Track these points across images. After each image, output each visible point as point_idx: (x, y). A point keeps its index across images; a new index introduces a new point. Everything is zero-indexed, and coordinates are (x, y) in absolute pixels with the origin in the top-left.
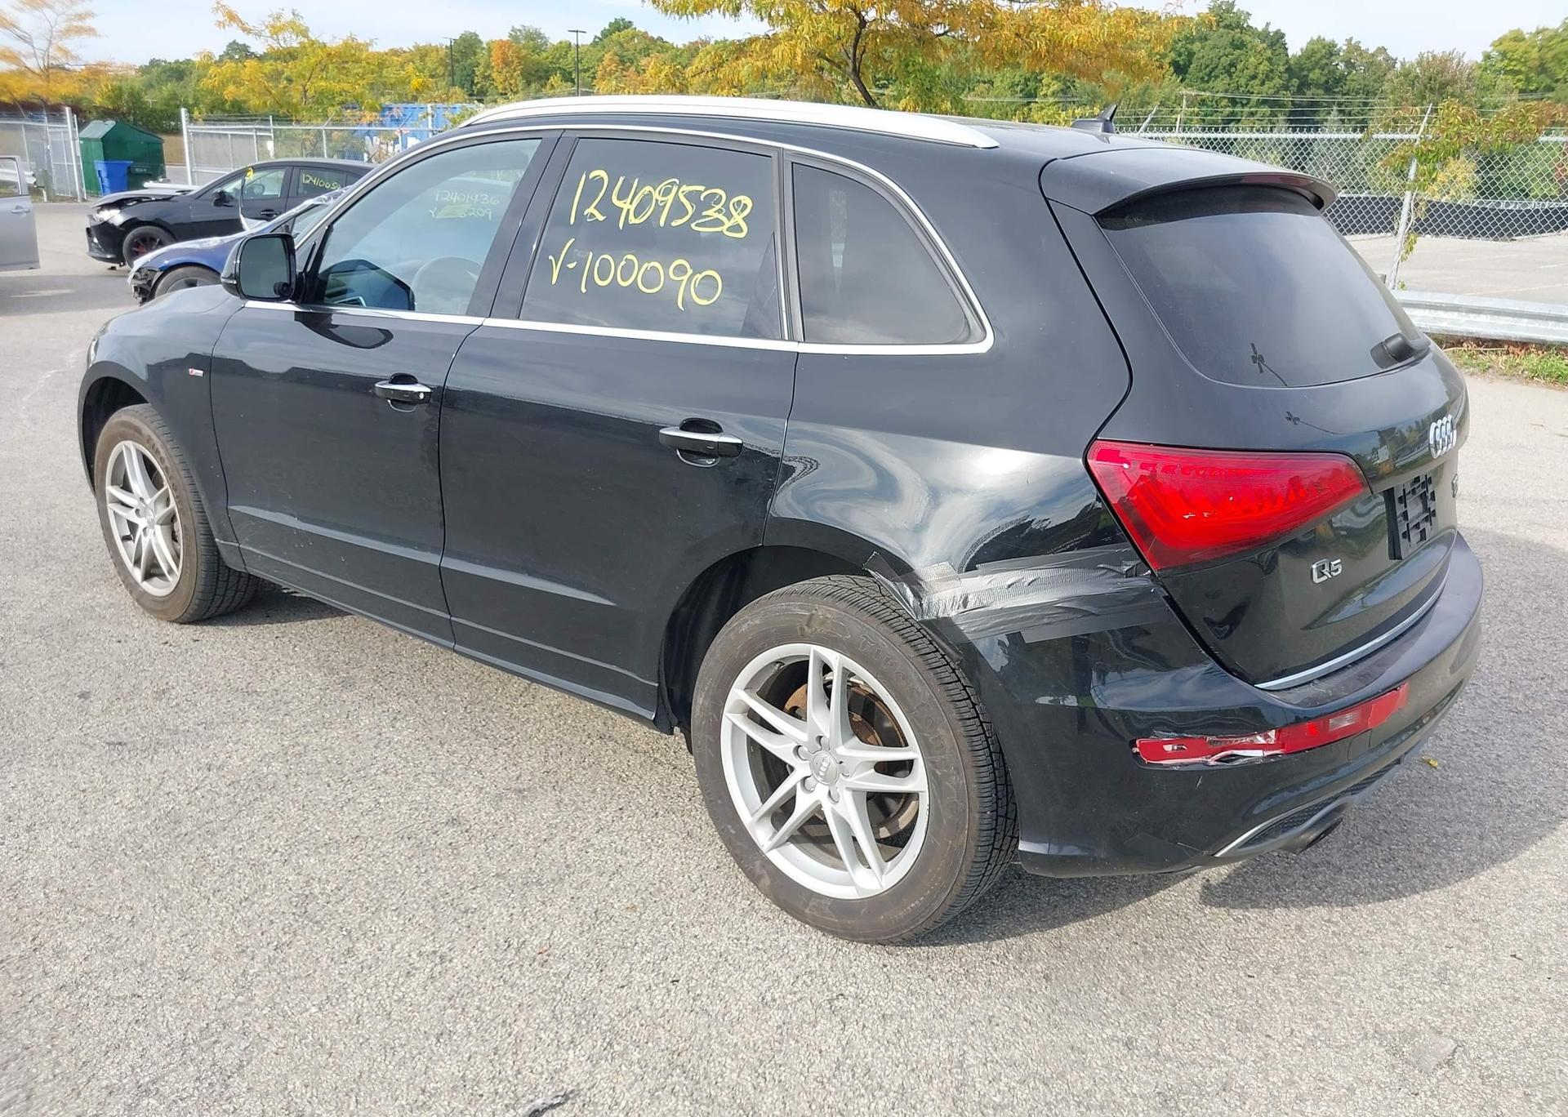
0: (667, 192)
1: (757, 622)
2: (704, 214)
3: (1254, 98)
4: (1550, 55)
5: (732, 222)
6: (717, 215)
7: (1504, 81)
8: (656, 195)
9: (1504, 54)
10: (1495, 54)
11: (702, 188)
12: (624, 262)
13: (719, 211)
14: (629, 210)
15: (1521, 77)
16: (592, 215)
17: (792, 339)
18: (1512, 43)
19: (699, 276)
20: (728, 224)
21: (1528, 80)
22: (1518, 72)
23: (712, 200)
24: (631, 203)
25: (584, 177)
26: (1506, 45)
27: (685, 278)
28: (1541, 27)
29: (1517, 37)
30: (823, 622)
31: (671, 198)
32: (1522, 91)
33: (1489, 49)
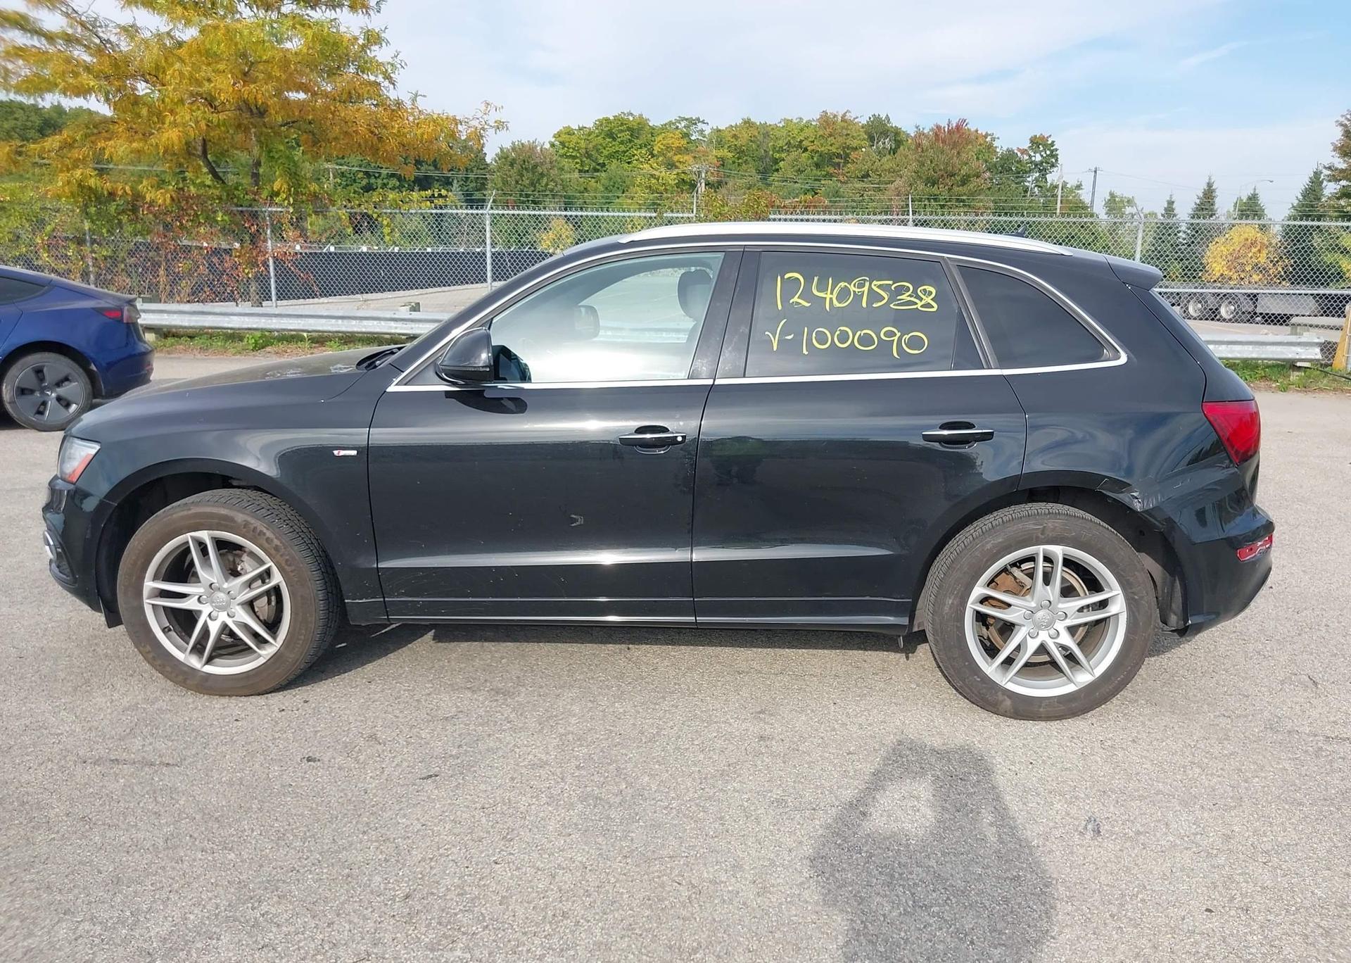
0: (861, 285)
1: (1000, 540)
2: (899, 298)
3: (384, 172)
4: (591, 146)
5: (923, 302)
6: (909, 299)
7: (565, 163)
8: (852, 288)
9: (562, 143)
10: (557, 143)
11: (891, 282)
12: (838, 332)
13: (910, 296)
14: (831, 299)
15: (578, 160)
16: (798, 303)
17: (989, 368)
18: (567, 136)
19: (907, 337)
20: (920, 304)
21: (582, 164)
22: (574, 157)
23: (901, 290)
24: (832, 293)
25: (779, 278)
26: (564, 137)
27: (896, 338)
28: (581, 126)
29: (569, 132)
30: (1053, 530)
31: (866, 289)
32: (580, 171)
33: (553, 140)
